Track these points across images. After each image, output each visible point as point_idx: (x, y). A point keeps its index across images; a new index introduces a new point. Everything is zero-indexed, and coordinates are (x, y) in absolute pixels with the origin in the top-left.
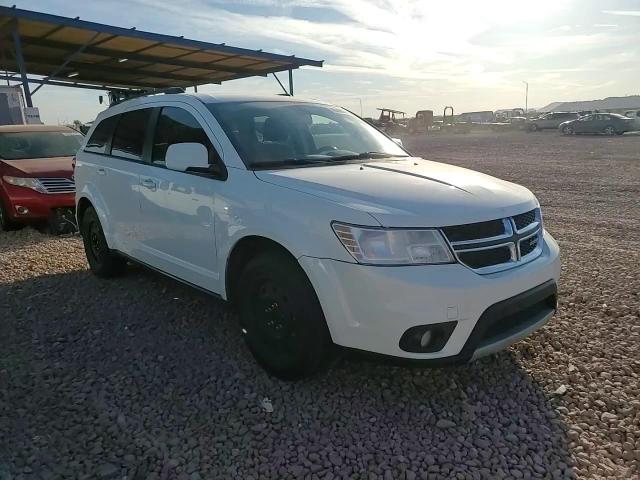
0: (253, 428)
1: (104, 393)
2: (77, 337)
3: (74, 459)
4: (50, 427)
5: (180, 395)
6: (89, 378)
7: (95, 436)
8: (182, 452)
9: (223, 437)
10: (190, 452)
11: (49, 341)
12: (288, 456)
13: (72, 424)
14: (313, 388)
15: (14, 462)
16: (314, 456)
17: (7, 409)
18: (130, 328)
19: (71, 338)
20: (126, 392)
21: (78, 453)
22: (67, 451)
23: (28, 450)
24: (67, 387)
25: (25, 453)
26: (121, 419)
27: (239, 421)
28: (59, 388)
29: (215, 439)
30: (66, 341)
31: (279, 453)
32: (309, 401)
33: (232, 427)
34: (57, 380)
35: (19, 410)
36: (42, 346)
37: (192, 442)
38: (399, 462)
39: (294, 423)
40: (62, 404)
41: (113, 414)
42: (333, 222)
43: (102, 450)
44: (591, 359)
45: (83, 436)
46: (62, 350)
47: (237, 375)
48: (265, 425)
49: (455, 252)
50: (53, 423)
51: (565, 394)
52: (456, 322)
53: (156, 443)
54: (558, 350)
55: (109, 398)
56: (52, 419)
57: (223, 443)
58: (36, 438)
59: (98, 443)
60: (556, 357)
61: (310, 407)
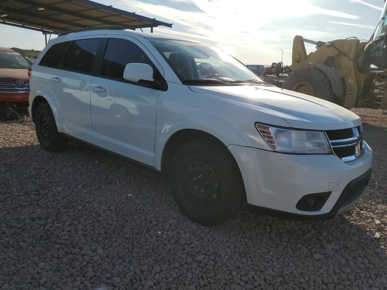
0: (195, 258)
1: (81, 232)
2: (46, 191)
3: (75, 280)
4: (49, 256)
5: (136, 235)
6: (66, 221)
7: (85, 263)
8: (153, 275)
9: (177, 265)
10: (158, 275)
11: (27, 194)
12: (227, 278)
13: (65, 254)
14: (223, 231)
15: (30, 283)
16: (244, 278)
17: (11, 242)
18: (83, 186)
19: (42, 193)
20: (97, 232)
21: (78, 276)
22: (69, 274)
23: (38, 273)
24: (52, 227)
25: (37, 276)
26: (100, 251)
27: (184, 253)
28: (47, 228)
29: (172, 266)
30: (39, 195)
31: (220, 276)
32: (225, 240)
33: (180, 257)
34: (43, 222)
35: (22, 244)
36: (23, 197)
37: (157, 268)
38: (301, 283)
39: (223, 256)
40: (53, 239)
41: (93, 248)
42: (256, 123)
43: (94, 274)
44: (384, 216)
45: (77, 264)
46: (38, 201)
47: (171, 221)
48: (203, 256)
49: (332, 147)
50: (50, 253)
51: (380, 238)
52: (331, 192)
53: (132, 268)
54: (362, 210)
55: (86, 236)
56: (49, 251)
57: (178, 268)
58: (42, 264)
59: (90, 269)
60: (364, 215)
61: (227, 244)
